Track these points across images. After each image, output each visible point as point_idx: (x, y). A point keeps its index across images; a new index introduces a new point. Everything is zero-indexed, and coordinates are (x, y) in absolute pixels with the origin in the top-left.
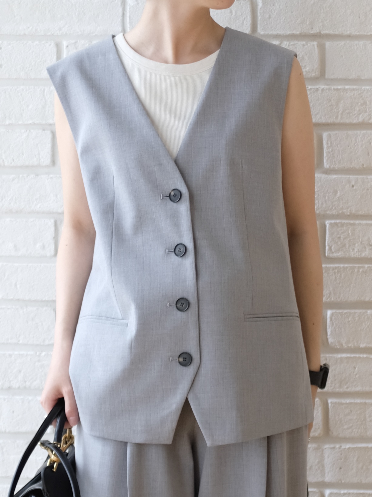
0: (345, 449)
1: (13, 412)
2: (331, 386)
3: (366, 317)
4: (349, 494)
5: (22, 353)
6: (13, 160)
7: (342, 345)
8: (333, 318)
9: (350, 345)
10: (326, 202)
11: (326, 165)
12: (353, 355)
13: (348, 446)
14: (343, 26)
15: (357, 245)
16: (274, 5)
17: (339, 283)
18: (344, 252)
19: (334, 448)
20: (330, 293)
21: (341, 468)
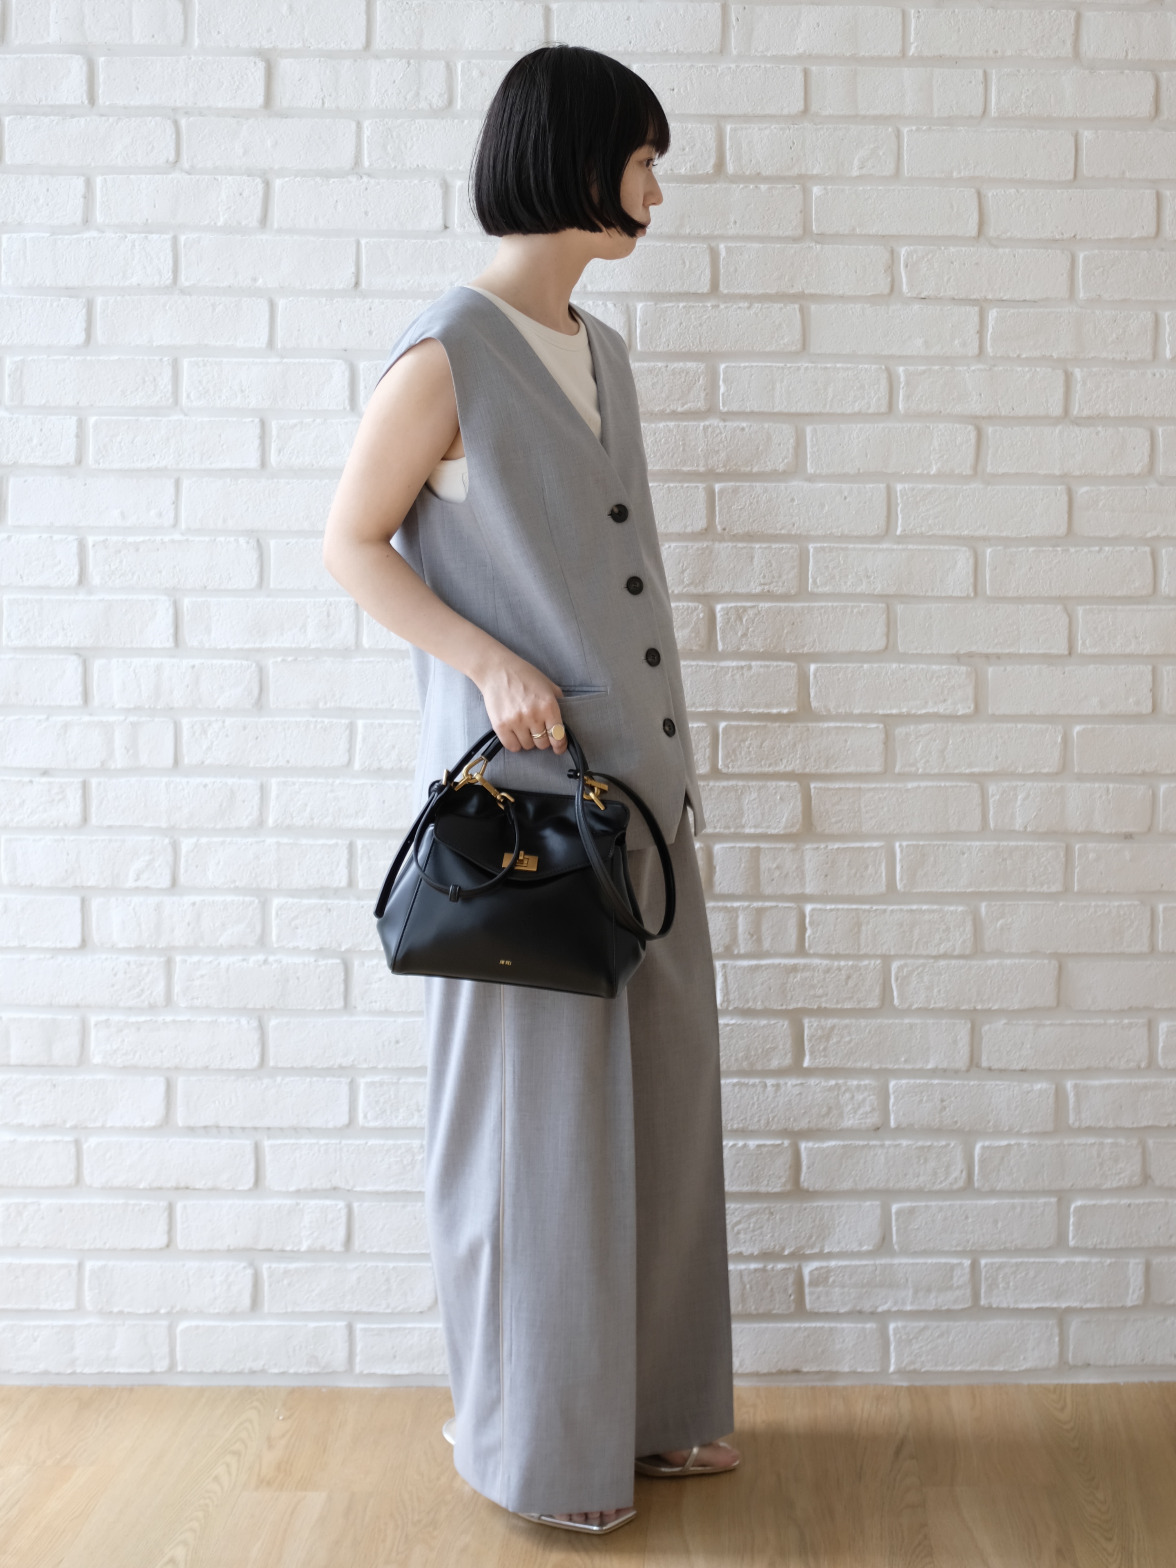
0: (832, 849)
1: (384, 802)
2: (814, 766)
3: (862, 674)
4: (838, 909)
5: (396, 721)
7: (829, 710)
8: (818, 674)
9: (840, 711)
11: (810, 470)
14: (834, 283)
15: (850, 576)
17: (827, 628)
19: (817, 848)
20: (814, 641)
21: (826, 876)
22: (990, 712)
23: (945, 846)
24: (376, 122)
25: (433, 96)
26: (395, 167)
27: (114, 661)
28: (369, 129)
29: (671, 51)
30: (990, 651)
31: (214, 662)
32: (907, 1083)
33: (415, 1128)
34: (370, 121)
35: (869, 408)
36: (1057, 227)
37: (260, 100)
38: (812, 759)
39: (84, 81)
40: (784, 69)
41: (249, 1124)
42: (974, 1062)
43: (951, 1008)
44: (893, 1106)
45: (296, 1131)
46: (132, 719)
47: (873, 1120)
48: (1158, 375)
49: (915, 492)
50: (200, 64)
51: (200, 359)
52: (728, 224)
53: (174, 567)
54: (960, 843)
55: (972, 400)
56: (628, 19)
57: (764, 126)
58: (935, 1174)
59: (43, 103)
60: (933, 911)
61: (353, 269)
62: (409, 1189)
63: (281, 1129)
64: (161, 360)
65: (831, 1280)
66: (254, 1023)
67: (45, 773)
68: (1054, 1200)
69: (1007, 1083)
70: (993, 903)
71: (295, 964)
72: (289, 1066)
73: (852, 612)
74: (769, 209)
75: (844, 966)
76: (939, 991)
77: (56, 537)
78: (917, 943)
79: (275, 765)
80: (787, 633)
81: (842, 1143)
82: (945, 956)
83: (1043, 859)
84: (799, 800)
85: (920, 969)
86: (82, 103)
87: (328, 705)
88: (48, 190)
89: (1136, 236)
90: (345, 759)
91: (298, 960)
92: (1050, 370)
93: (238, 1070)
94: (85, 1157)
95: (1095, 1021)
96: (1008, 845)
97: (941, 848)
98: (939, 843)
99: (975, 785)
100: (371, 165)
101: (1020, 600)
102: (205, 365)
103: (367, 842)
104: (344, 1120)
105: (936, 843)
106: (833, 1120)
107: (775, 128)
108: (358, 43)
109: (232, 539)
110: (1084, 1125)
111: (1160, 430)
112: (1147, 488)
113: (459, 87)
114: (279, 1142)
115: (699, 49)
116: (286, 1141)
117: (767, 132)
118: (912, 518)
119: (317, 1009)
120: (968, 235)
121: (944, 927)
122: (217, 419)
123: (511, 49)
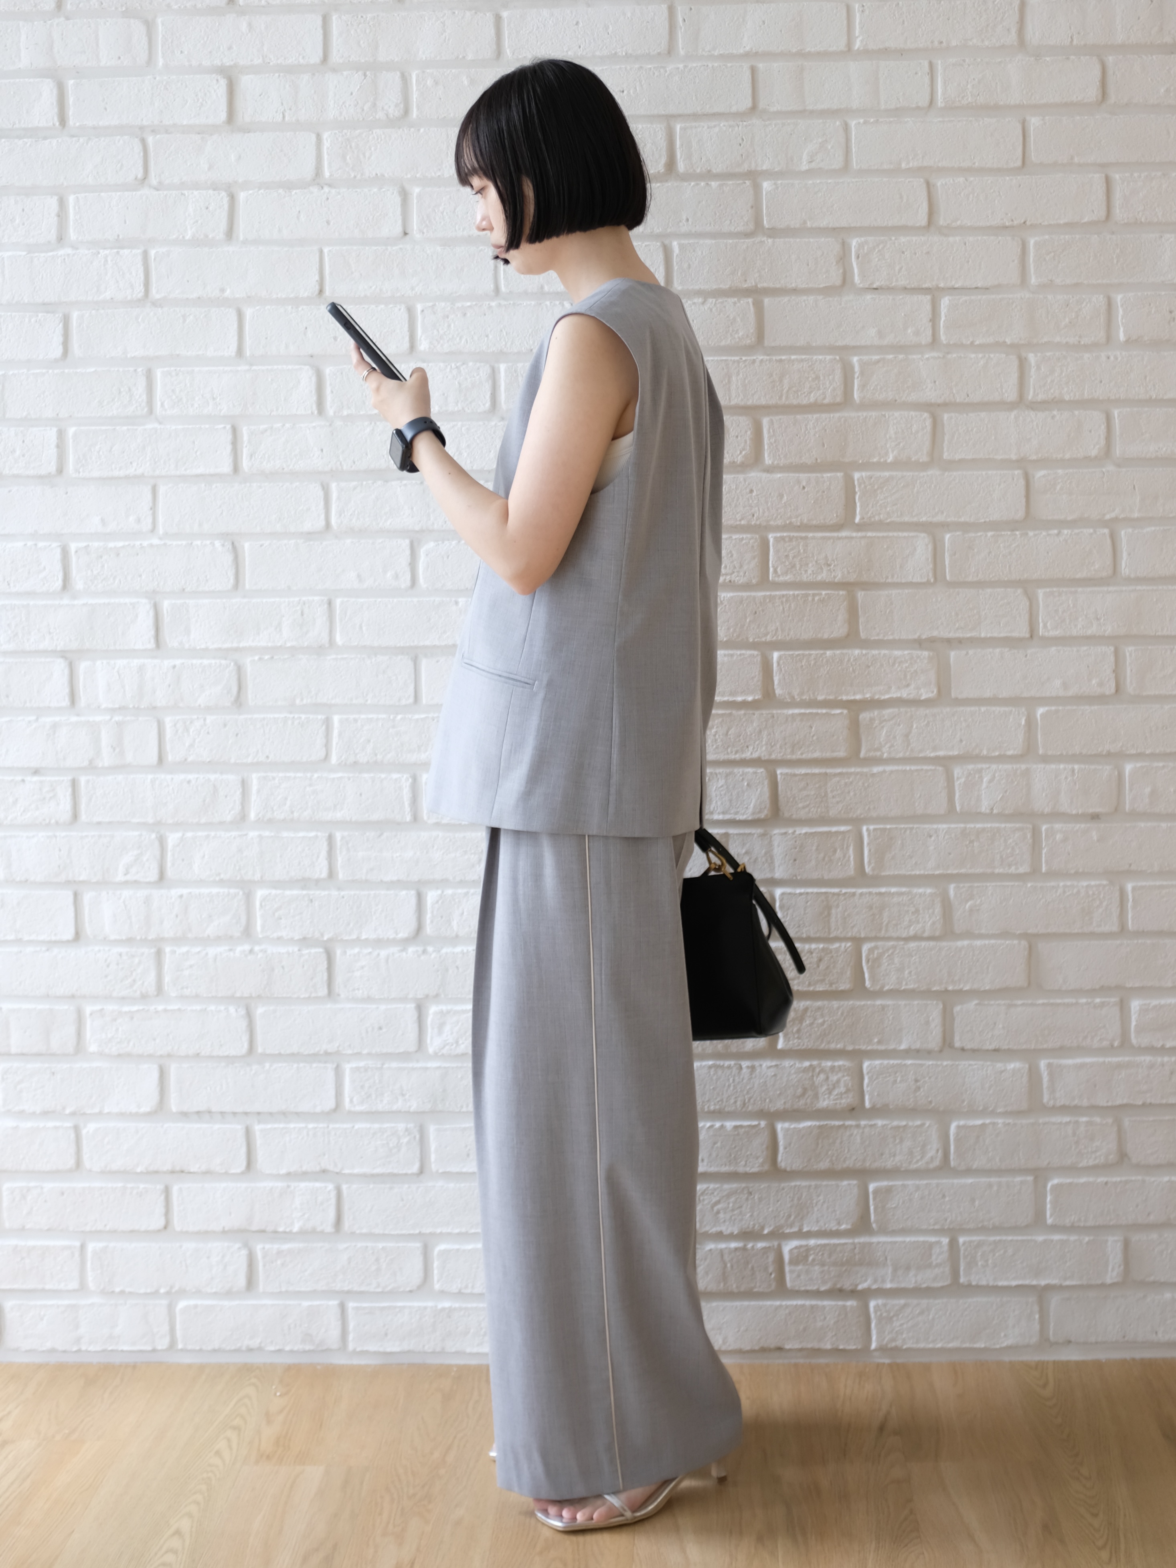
0: (800, 834)
1: (361, 795)
2: (780, 752)
3: (825, 660)
4: (807, 893)
5: (370, 716)
6: (354, 463)
7: (793, 697)
8: (781, 662)
9: (804, 698)
10: (768, 509)
11: (768, 460)
12: (808, 711)
13: (804, 830)
14: (786, 276)
15: (810, 565)
16: (694, 251)
17: (789, 616)
18: (794, 575)
19: (785, 833)
20: (777, 629)
21: (795, 860)
22: (953, 695)
23: (912, 829)
24: (335, 134)
25: (390, 107)
26: (355, 177)
27: (98, 663)
28: (329, 141)
29: (620, 54)
30: (951, 635)
31: (194, 661)
32: (881, 1064)
33: (400, 1112)
34: (330, 132)
35: (824, 398)
36: (1007, 214)
37: (223, 116)
38: (778, 746)
39: (55, 103)
40: (731, 67)
41: (240, 1109)
42: (947, 1043)
43: (922, 989)
44: (868, 1086)
45: (284, 1115)
46: (117, 718)
47: (847, 1101)
48: (1112, 358)
49: (872, 480)
50: (164, 83)
51: (172, 369)
52: (680, 221)
53: (154, 571)
54: (926, 826)
55: (926, 388)
56: (577, 23)
57: (713, 124)
58: (911, 1153)
59: (17, 126)
60: (902, 894)
61: (317, 277)
62: (396, 1171)
63: (271, 1114)
64: (135, 370)
65: (811, 1258)
66: (242, 1012)
67: (36, 772)
68: (1030, 1178)
69: (981, 1063)
70: (961, 885)
71: (279, 953)
72: (277, 1052)
73: (813, 600)
74: (720, 205)
75: (815, 949)
76: (910, 973)
77: (41, 544)
78: (887, 924)
79: (255, 760)
80: (750, 621)
81: (817, 1123)
82: (915, 938)
83: (1010, 841)
84: (766, 786)
85: (890, 952)
86: (54, 125)
87: (305, 702)
88: (23, 210)
89: (1086, 220)
90: (322, 754)
91: (283, 950)
92: (1004, 356)
93: (227, 1057)
94: (84, 1142)
95: (1066, 1001)
96: (975, 827)
97: (908, 832)
98: (906, 826)
99: (940, 769)
100: (331, 175)
101: (980, 584)
102: (177, 375)
103: (346, 834)
104: (331, 1104)
105: (902, 826)
106: (808, 1101)
107: (724, 126)
108: (316, 57)
109: (208, 542)
110: (1058, 1104)
111: (1116, 413)
112: (1104, 470)
113: (415, 96)
114: (269, 1126)
115: (647, 51)
116: (276, 1126)
117: (717, 129)
118: (870, 505)
119: (302, 996)
120: (918, 225)
121: (913, 909)
122: (190, 427)
123: (464, 57)
